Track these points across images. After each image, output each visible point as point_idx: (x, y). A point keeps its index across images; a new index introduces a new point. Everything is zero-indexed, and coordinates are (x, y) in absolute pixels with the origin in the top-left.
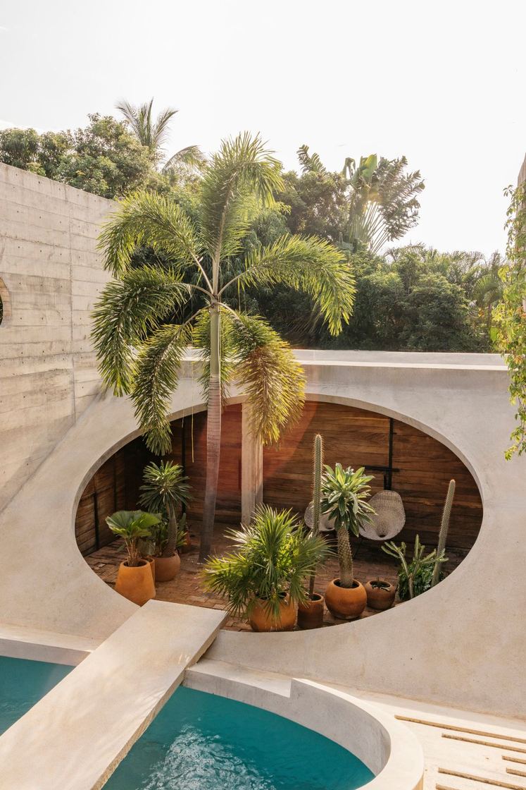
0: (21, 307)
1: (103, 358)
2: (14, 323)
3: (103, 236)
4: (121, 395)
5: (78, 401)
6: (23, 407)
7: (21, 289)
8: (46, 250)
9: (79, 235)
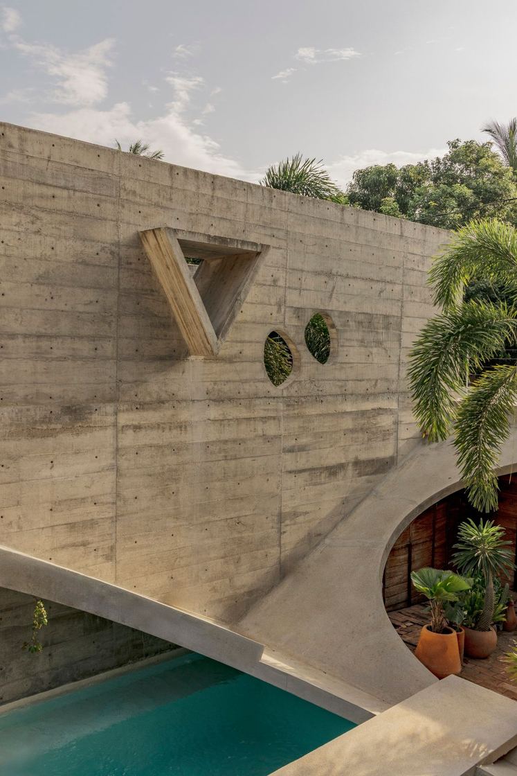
0: (347, 344)
1: (418, 400)
2: (339, 359)
3: (434, 270)
4: (437, 441)
5: (401, 444)
6: (342, 444)
7: (349, 326)
8: (377, 287)
9: (413, 270)
